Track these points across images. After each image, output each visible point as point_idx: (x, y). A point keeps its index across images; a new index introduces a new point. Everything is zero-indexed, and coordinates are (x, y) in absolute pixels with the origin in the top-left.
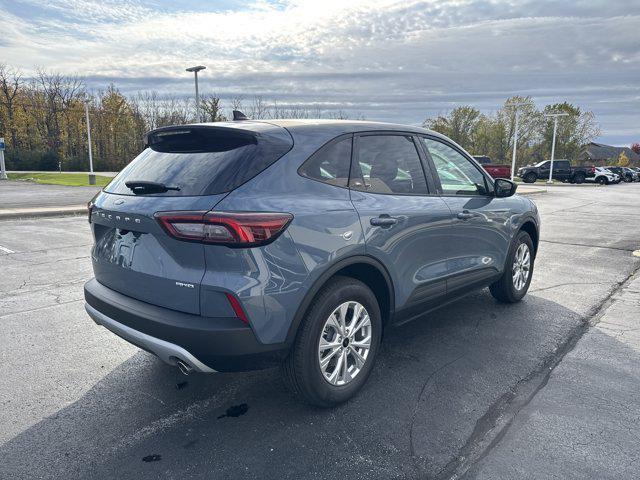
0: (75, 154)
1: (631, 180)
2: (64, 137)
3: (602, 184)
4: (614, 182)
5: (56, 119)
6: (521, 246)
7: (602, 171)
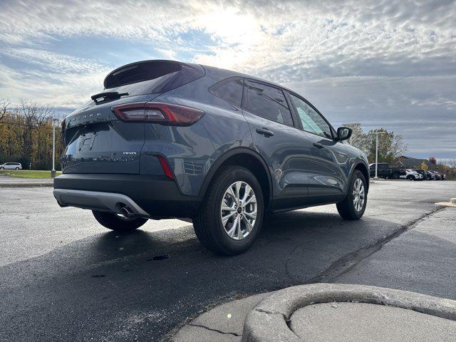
0: (41, 158)
1: (431, 179)
2: (35, 146)
3: (411, 180)
4: (419, 180)
5: (31, 134)
6: (358, 180)
7: (410, 172)
